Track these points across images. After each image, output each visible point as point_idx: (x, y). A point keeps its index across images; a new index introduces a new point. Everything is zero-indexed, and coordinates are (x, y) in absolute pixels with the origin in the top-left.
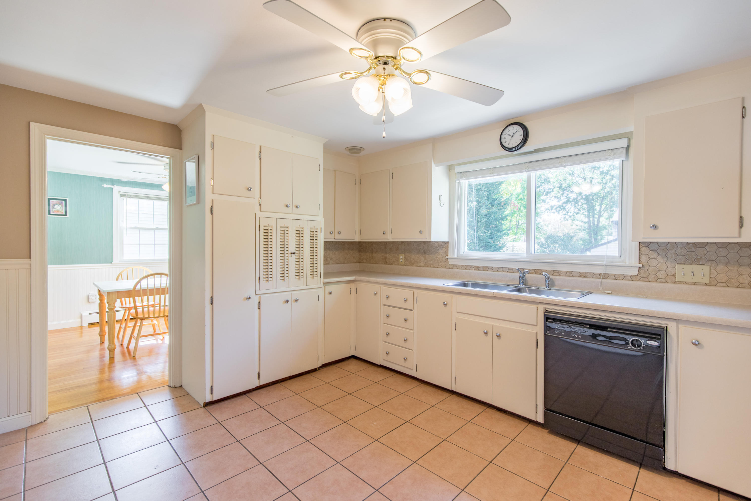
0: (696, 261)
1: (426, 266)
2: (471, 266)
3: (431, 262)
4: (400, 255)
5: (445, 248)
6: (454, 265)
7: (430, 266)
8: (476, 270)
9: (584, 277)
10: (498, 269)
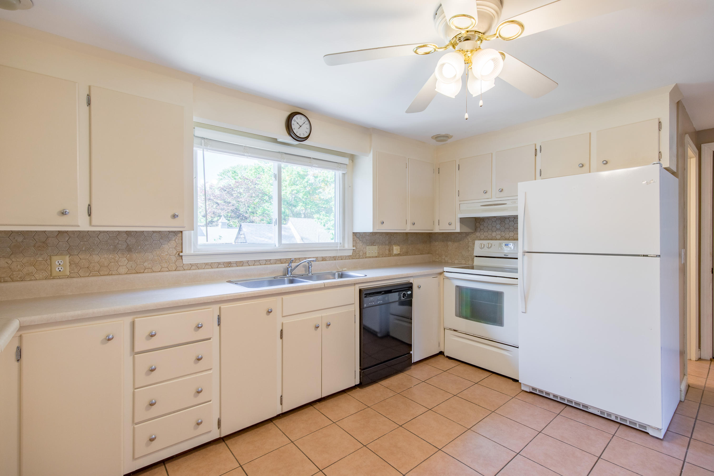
0: (372, 244)
1: (134, 271)
2: (219, 264)
3: (146, 264)
4: (54, 258)
5: (175, 240)
6: (192, 265)
7: (142, 271)
8: (227, 267)
9: (325, 260)
10: (255, 263)
